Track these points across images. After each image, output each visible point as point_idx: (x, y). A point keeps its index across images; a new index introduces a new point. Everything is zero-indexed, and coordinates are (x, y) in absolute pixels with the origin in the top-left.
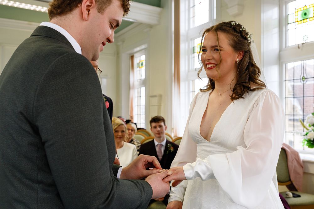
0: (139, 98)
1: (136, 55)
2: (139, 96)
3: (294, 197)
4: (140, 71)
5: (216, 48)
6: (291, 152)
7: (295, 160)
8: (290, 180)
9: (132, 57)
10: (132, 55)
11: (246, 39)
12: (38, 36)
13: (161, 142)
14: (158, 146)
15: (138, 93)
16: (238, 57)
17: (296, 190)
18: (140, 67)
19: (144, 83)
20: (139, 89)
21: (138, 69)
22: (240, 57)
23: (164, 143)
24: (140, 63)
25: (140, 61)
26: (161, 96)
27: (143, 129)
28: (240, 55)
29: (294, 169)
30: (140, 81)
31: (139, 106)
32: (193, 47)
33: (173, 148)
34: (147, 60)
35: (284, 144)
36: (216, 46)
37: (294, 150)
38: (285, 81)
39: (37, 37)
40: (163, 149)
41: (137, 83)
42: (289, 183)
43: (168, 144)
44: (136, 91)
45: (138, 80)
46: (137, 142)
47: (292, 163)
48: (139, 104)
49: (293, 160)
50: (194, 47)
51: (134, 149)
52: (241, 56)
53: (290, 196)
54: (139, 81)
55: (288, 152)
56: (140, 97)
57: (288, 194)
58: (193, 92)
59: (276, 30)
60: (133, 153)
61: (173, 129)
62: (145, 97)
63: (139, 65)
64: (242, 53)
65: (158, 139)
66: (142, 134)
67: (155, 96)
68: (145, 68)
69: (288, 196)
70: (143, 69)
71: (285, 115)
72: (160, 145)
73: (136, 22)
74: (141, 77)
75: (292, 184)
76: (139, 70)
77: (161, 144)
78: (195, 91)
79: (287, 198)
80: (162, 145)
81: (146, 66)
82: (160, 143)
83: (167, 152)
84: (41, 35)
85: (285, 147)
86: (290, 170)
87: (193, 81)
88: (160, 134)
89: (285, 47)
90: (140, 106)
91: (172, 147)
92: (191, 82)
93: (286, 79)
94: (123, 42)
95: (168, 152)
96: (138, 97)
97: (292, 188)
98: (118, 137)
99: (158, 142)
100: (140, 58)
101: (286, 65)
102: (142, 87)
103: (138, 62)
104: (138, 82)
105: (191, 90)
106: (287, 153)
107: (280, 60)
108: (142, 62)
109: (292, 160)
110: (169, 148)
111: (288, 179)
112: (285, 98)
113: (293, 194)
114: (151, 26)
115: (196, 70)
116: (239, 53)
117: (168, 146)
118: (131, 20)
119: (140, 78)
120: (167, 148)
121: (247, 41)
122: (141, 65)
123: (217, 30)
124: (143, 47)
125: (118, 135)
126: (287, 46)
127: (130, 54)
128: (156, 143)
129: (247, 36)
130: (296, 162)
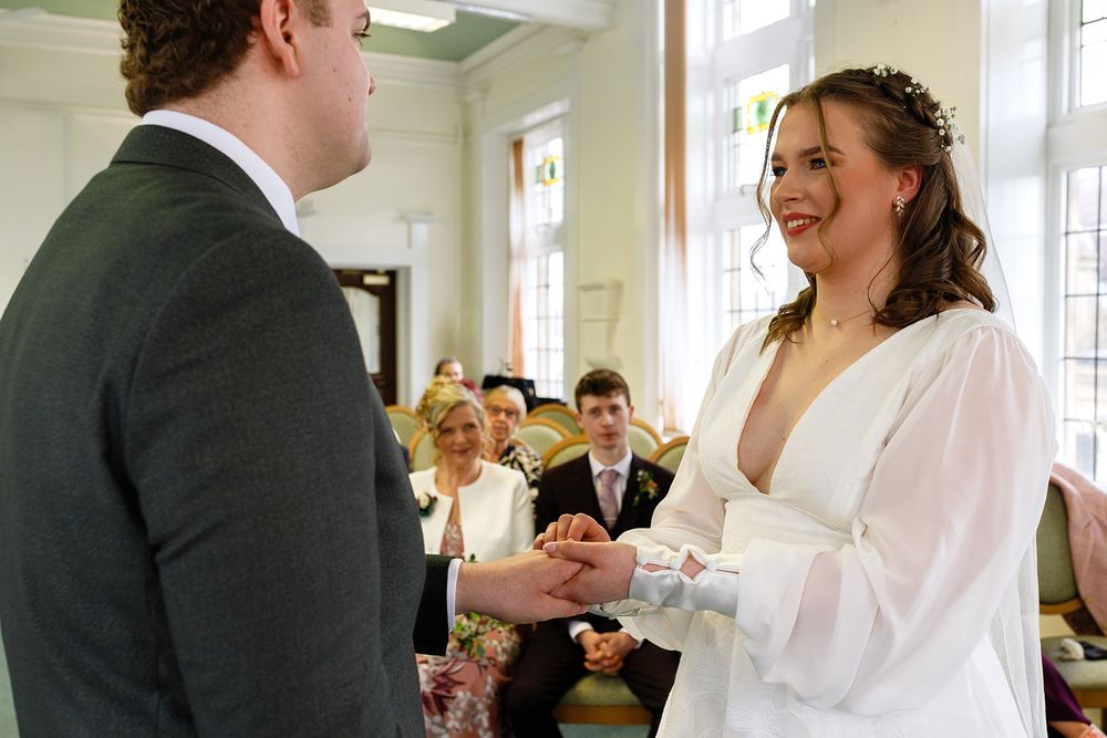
0: (543, 290)
1: (529, 139)
2: (543, 283)
3: (1088, 658)
4: (547, 195)
5: (817, 156)
6: (1083, 494)
7: (1095, 524)
8: (1077, 595)
9: (518, 146)
10: (516, 138)
11: (929, 123)
12: (137, 163)
13: (613, 465)
14: (605, 477)
15: (539, 274)
16: (900, 189)
17: (1099, 632)
18: (544, 181)
19: (561, 237)
20: (543, 261)
21: (540, 187)
22: (907, 189)
23: (623, 467)
24: (544, 165)
25: (545, 160)
26: (618, 287)
27: (556, 401)
28: (909, 183)
29: (1092, 556)
30: (546, 233)
31: (542, 318)
32: (732, 107)
33: (655, 485)
34: (571, 156)
35: (1058, 468)
36: (818, 150)
37: (1093, 488)
38: (1067, 233)
39: (136, 167)
40: (620, 488)
41: (534, 240)
42: (1073, 606)
43: (640, 469)
44: (532, 265)
45: (537, 227)
46: (528, 456)
47: (1087, 536)
48: (542, 314)
49: (1089, 524)
50: (736, 110)
51: (519, 485)
52: (911, 185)
53: (1073, 656)
54: (542, 229)
55: (1072, 495)
56: (547, 286)
57: (1067, 648)
58: (732, 270)
59: (1037, 48)
60: (514, 502)
61: (662, 403)
62: (562, 288)
63: (544, 176)
64: (914, 174)
65: (603, 451)
66: (549, 422)
67: (599, 287)
68: (562, 185)
69: (1066, 656)
70: (557, 187)
71: (1065, 358)
72: (609, 476)
73: (528, 23)
74: (550, 215)
75: (1084, 609)
76: (543, 193)
77: (613, 471)
78: (739, 269)
79: (1062, 660)
80: (618, 474)
81: (565, 177)
82: (609, 468)
83: (633, 501)
84: (150, 158)
85: (1062, 476)
86: (1077, 560)
87: (732, 231)
88: (610, 437)
89: (1070, 110)
90: (547, 318)
91: (651, 482)
92: (726, 237)
93: (1069, 230)
94: (486, 90)
95: (637, 498)
96: (538, 287)
97: (1082, 622)
98: (456, 448)
99: (603, 464)
100: (546, 150)
101: (1072, 175)
102: (553, 251)
103: (539, 162)
104: (537, 233)
105: (727, 265)
106: (1067, 498)
107: (1050, 159)
108: (553, 164)
109: (1085, 524)
110: (641, 486)
111: (1069, 592)
112: (1067, 296)
113: (1086, 647)
114: (582, 36)
115: (742, 193)
116: (905, 175)
117: (639, 479)
118: (511, 16)
119: (546, 221)
120: (633, 485)
121: (932, 131)
122: (548, 176)
123: (820, 93)
124: (556, 108)
125: (453, 444)
126: (1077, 104)
127: (510, 135)
128: (597, 466)
129: (933, 114)
130: (1099, 529)
